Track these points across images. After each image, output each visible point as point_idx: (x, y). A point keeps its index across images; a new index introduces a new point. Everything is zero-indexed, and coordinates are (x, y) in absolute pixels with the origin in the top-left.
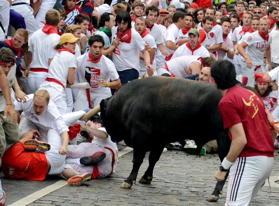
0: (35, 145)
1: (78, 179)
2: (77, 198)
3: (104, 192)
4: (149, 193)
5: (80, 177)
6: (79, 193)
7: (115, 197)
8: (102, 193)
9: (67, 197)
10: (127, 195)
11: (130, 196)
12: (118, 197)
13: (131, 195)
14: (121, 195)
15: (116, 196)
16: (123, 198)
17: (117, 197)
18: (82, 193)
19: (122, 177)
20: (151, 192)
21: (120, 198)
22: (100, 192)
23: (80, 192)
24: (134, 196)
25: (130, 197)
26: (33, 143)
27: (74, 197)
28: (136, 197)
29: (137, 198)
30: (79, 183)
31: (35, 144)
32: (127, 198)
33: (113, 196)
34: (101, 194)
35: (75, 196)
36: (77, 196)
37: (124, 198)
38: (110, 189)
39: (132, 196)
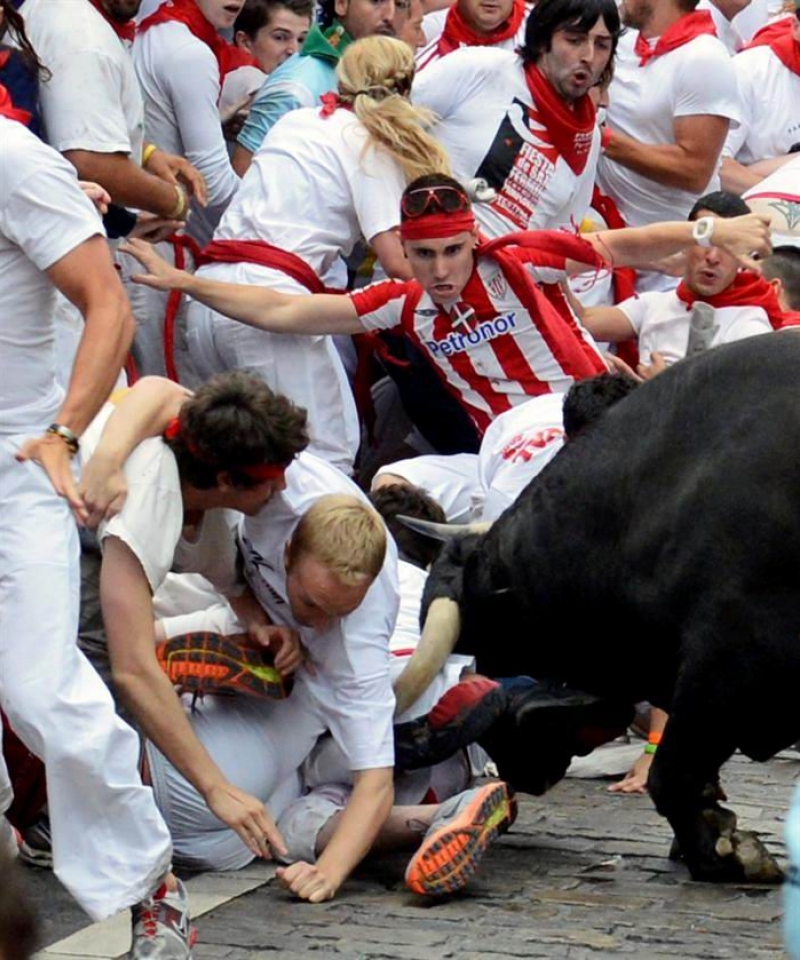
0: (223, 663)
1: (454, 847)
2: (331, 953)
3: (482, 920)
4: (736, 919)
5: (456, 833)
6: (342, 923)
7: (541, 942)
8: (470, 924)
9: (273, 948)
10: (610, 932)
11: (629, 938)
12: (559, 943)
13: (633, 931)
14: (576, 936)
15: (546, 940)
16: (588, 950)
17: (553, 943)
18: (356, 923)
19: (585, 833)
20: (746, 916)
21: (573, 949)
22: (460, 920)
23: (347, 921)
24: (649, 941)
25: (630, 946)
26: (209, 648)
27: (315, 948)
28: (659, 941)
29: (665, 947)
30: (466, 861)
31: (219, 655)
32: (611, 951)
33: (533, 941)
34: (466, 929)
35: (321, 943)
36: (331, 942)
37: (596, 949)
38: (512, 901)
39: (637, 939)
